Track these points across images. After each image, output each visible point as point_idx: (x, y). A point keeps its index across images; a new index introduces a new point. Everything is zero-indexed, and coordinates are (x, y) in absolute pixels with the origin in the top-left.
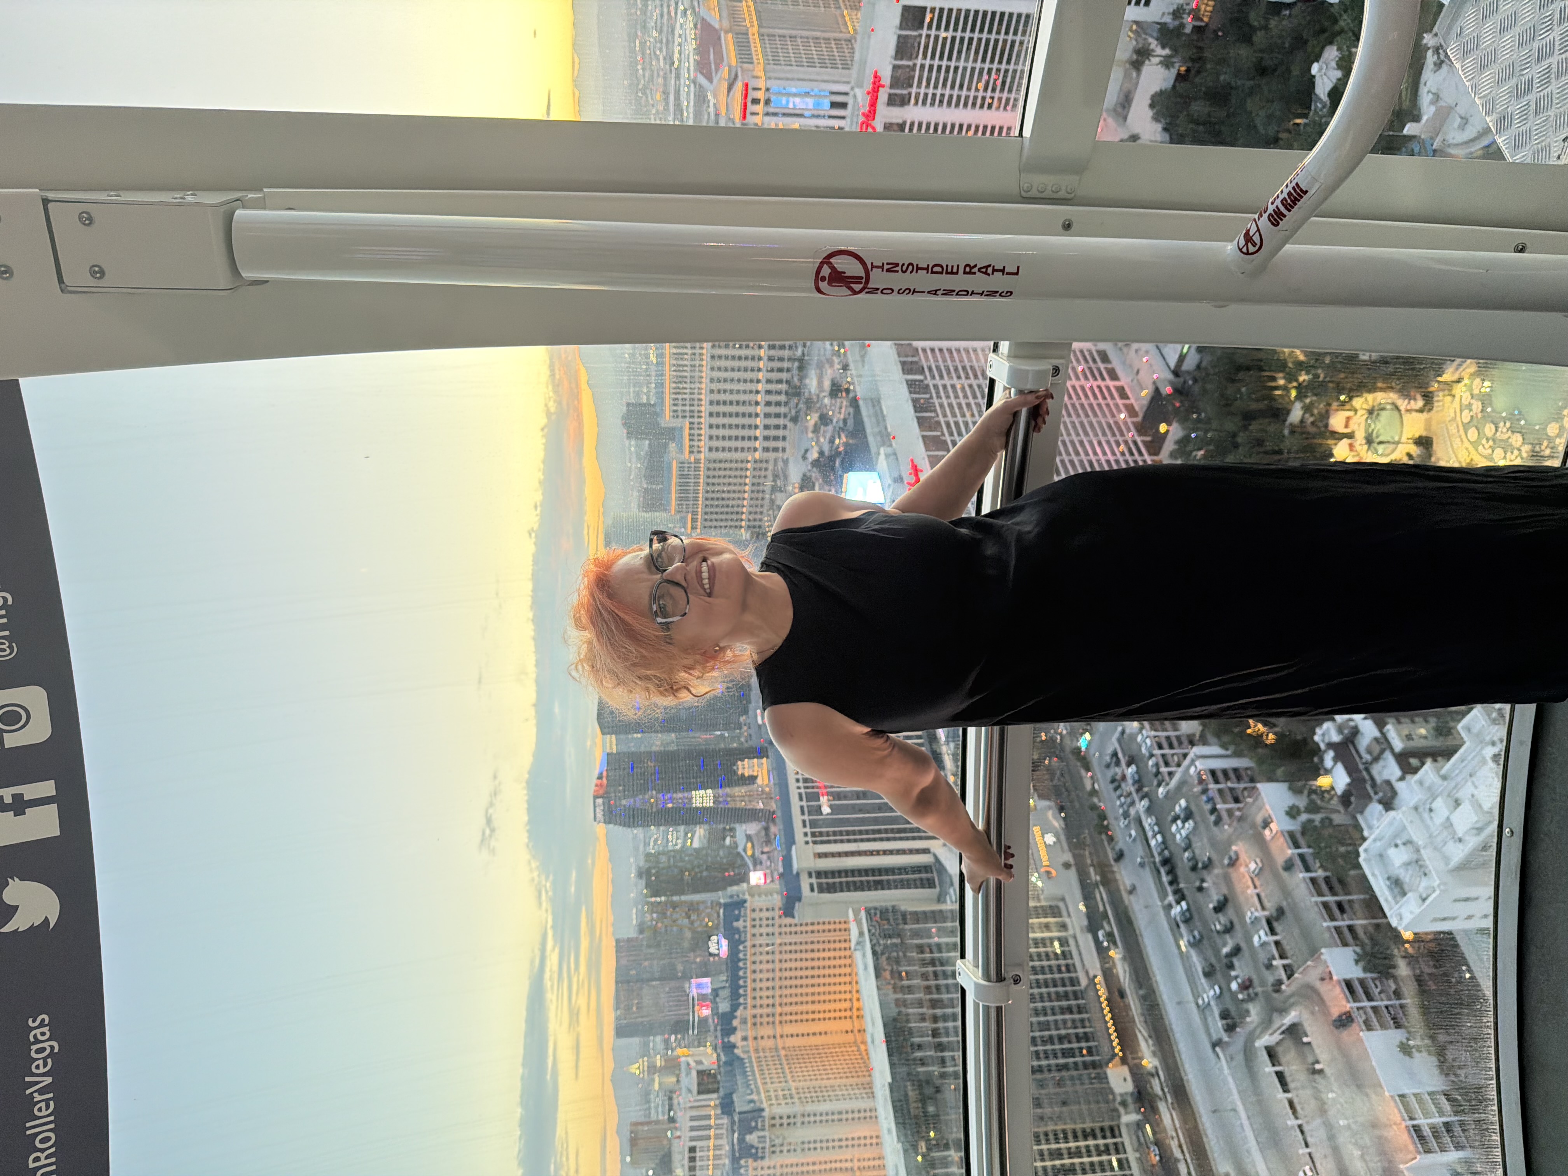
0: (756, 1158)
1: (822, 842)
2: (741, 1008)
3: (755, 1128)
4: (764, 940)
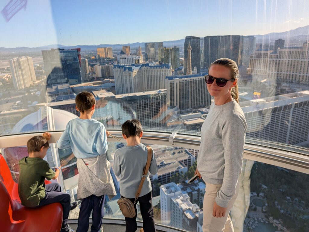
0: (124, 71)
1: (179, 84)
3: (129, 71)
4: (162, 72)
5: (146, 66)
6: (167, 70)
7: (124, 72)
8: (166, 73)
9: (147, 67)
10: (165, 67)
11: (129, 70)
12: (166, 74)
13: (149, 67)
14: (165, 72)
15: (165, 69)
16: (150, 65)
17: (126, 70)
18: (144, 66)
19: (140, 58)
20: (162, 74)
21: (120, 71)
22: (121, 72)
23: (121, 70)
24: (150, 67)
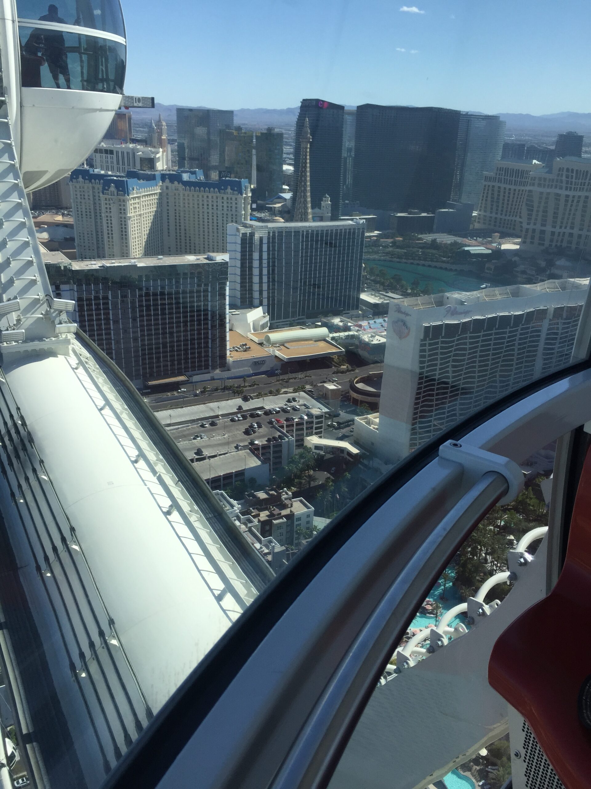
0: (104, 189)
1: (269, 243)
2: (184, 187)
3: (118, 190)
4: (220, 204)
5: (172, 181)
6: (236, 199)
7: (103, 193)
8: (234, 205)
9: (176, 183)
10: (229, 190)
11: (117, 187)
12: (234, 209)
13: (181, 185)
14: (230, 205)
15: (230, 196)
16: (185, 177)
17: (109, 187)
18: (167, 180)
19: (158, 156)
20: (220, 208)
21: (91, 189)
22: (93, 192)
23: (93, 188)
24: (186, 184)
